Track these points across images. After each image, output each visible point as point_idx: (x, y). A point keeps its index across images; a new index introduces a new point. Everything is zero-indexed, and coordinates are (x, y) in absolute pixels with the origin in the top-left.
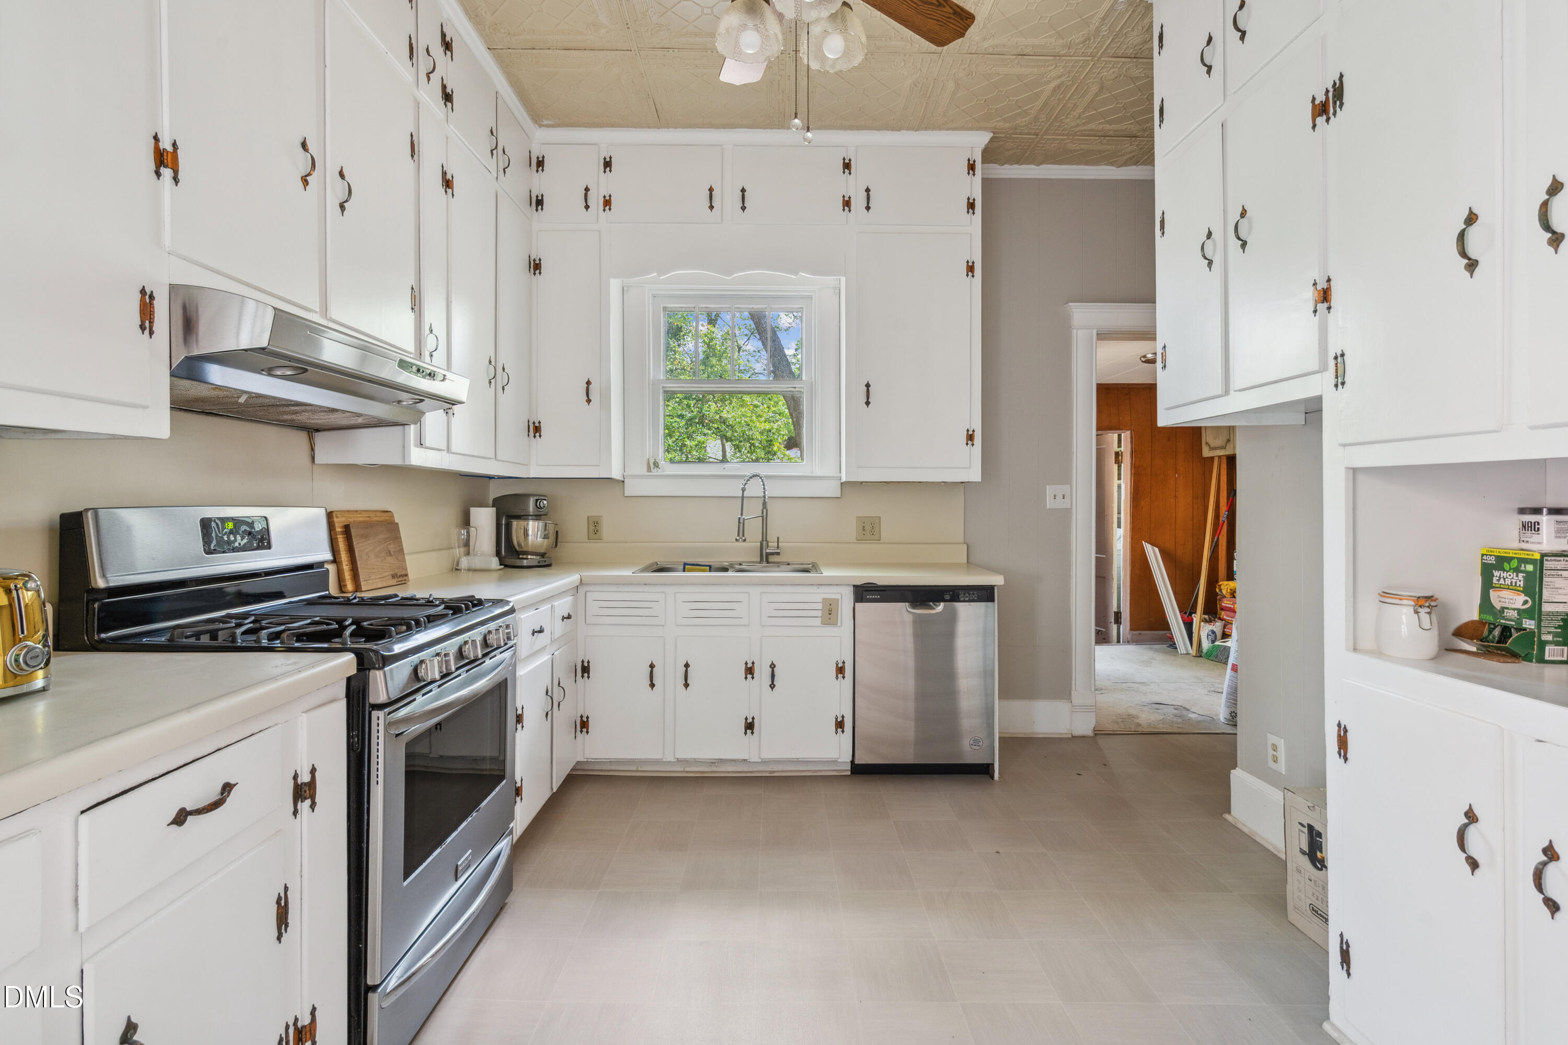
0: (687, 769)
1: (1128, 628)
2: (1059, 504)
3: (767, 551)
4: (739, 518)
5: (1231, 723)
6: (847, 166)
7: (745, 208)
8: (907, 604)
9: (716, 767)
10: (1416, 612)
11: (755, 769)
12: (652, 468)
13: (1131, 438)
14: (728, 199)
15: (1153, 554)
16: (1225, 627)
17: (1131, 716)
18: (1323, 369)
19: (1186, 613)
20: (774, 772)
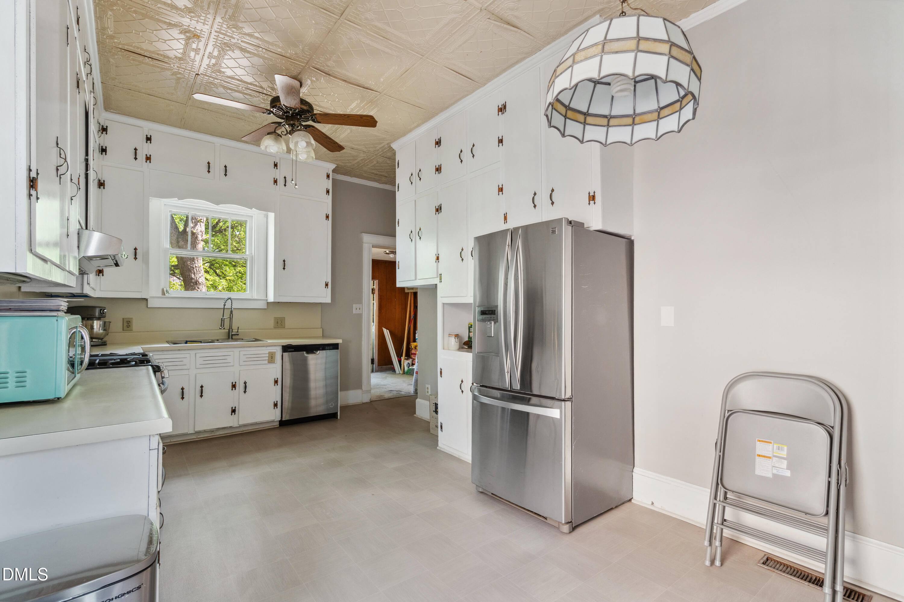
0: (198, 437)
1: (377, 365)
2: (358, 312)
3: (232, 333)
4: (222, 318)
5: (415, 393)
6: (276, 165)
7: (227, 175)
8: (305, 352)
9: (214, 433)
10: (455, 338)
11: (234, 431)
12: (165, 293)
13: (379, 283)
14: (218, 169)
15: (386, 332)
16: (413, 361)
17: (381, 396)
18: (437, 277)
19: (399, 357)
20: (243, 431)
